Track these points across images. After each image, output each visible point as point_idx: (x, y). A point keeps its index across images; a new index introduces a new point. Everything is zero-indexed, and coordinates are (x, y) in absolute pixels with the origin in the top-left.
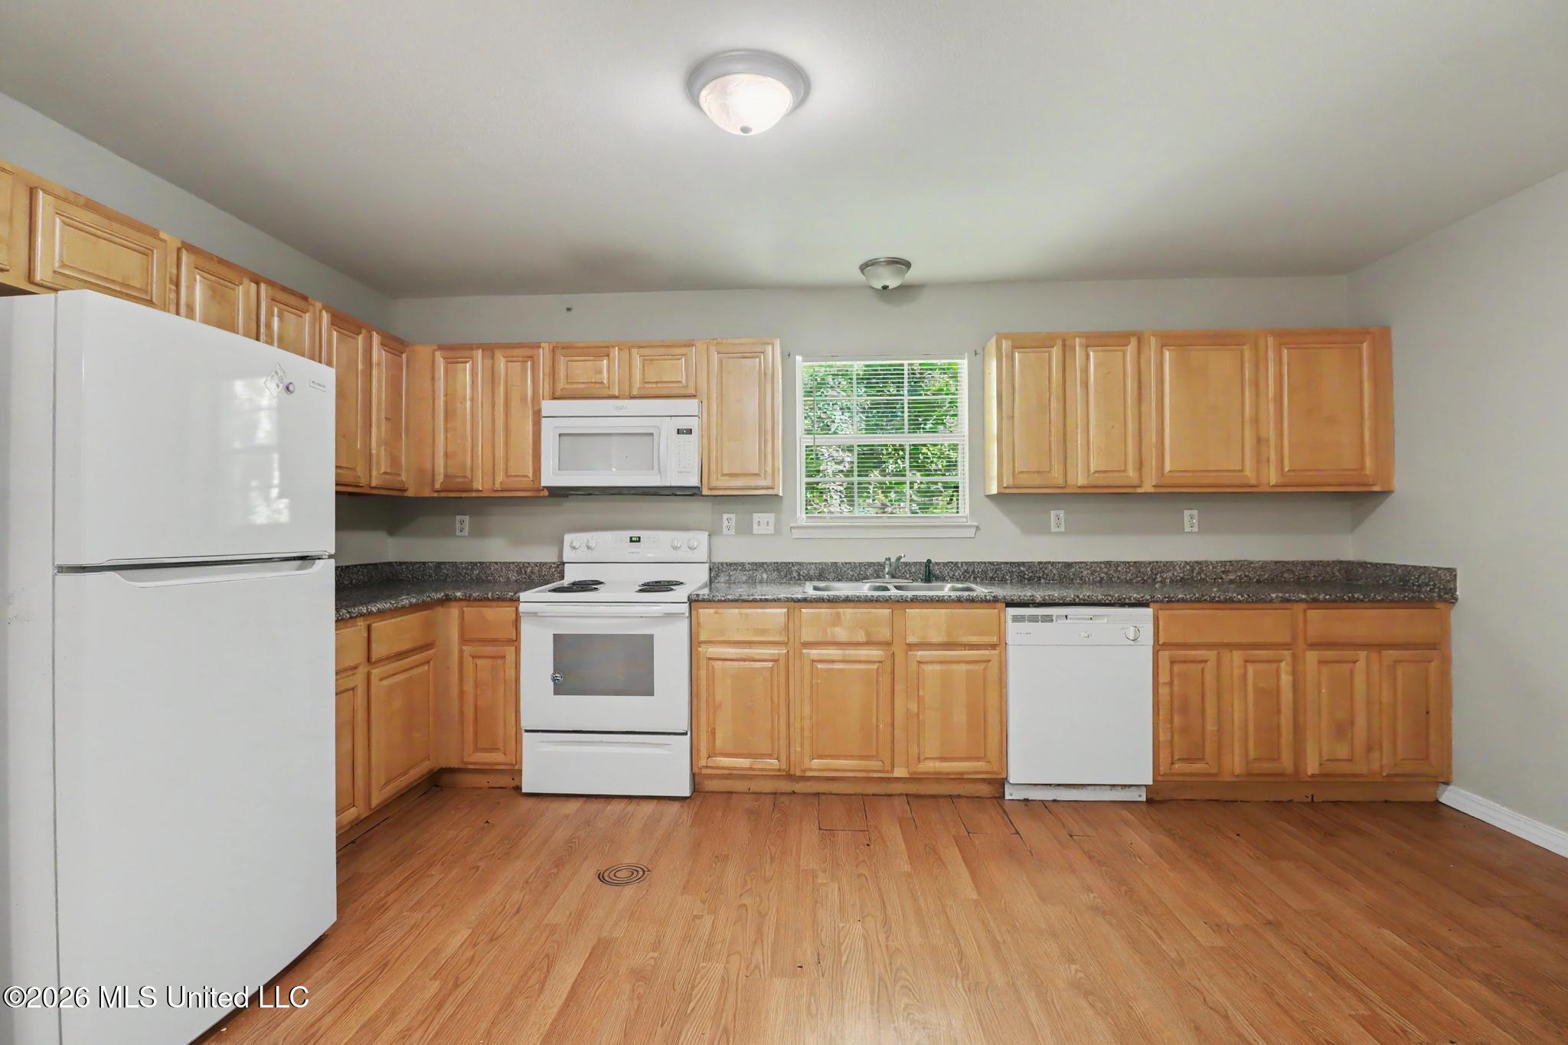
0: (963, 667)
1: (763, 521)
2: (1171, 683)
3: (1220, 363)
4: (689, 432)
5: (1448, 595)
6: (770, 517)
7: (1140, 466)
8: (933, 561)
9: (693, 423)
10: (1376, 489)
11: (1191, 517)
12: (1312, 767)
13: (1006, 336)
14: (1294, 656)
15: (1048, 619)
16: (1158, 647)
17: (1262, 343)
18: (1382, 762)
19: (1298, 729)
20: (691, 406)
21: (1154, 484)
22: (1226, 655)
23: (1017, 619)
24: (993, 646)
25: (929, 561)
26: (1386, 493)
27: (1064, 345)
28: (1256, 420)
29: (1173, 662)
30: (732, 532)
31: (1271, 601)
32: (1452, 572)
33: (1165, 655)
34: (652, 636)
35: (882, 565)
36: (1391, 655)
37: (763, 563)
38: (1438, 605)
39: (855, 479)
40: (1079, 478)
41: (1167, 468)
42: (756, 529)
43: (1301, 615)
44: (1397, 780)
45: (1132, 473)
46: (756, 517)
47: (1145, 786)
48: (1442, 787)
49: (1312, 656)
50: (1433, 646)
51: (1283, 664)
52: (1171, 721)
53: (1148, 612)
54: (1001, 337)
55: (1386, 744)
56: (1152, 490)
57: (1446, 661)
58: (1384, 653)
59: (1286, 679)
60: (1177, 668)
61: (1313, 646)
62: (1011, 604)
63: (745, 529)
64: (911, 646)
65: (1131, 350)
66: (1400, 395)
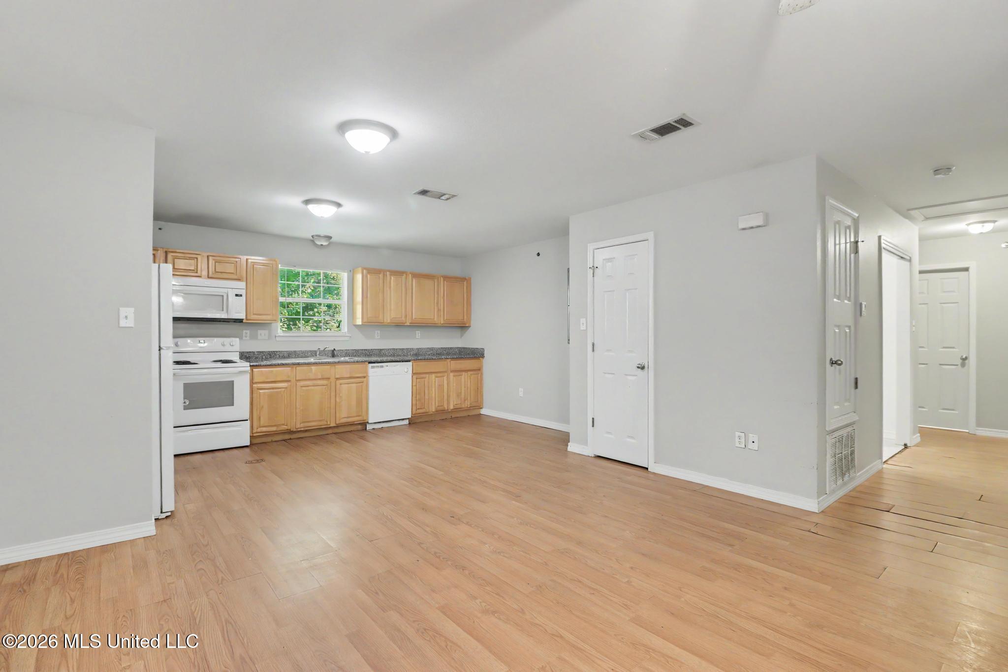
0: (355, 385)
1: (262, 333)
2: (416, 385)
3: (428, 283)
4: (241, 296)
5: (482, 356)
6: (266, 332)
7: (406, 316)
8: (336, 349)
9: (243, 292)
10: (467, 325)
11: (418, 333)
12: (452, 407)
13: (365, 269)
14: (447, 375)
15: (382, 367)
16: (413, 374)
17: (439, 278)
18: (467, 404)
19: (448, 396)
20: (242, 285)
21: (410, 322)
22: (431, 376)
23: (373, 367)
24: (364, 377)
25: (334, 349)
26: (469, 327)
27: (384, 274)
28: (438, 303)
29: (417, 379)
30: (248, 338)
31: (442, 359)
32: (483, 349)
33: (415, 377)
34: (233, 381)
35: (316, 352)
36: (469, 373)
37: (263, 352)
38: (481, 358)
39: (301, 317)
40: (388, 320)
41: (414, 317)
42: (259, 337)
43: (449, 363)
44: (471, 408)
45: (403, 319)
46: (260, 332)
47: (408, 418)
48: (481, 409)
49: (452, 374)
50: (479, 370)
51: (445, 377)
52: (416, 397)
53: (410, 363)
54: (364, 269)
55: (469, 398)
56: (409, 324)
57: (482, 374)
58: (469, 372)
59: (445, 382)
60: (418, 380)
61: (452, 371)
62: (370, 363)
63: (254, 337)
64: (337, 379)
65: (404, 277)
66: (473, 297)
